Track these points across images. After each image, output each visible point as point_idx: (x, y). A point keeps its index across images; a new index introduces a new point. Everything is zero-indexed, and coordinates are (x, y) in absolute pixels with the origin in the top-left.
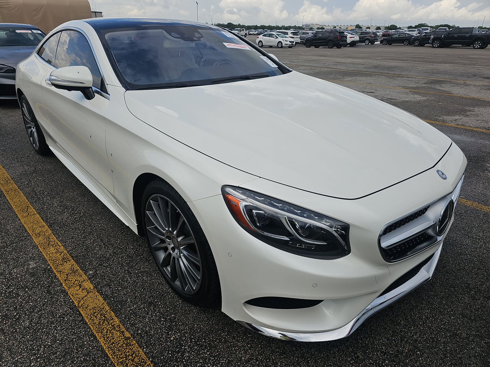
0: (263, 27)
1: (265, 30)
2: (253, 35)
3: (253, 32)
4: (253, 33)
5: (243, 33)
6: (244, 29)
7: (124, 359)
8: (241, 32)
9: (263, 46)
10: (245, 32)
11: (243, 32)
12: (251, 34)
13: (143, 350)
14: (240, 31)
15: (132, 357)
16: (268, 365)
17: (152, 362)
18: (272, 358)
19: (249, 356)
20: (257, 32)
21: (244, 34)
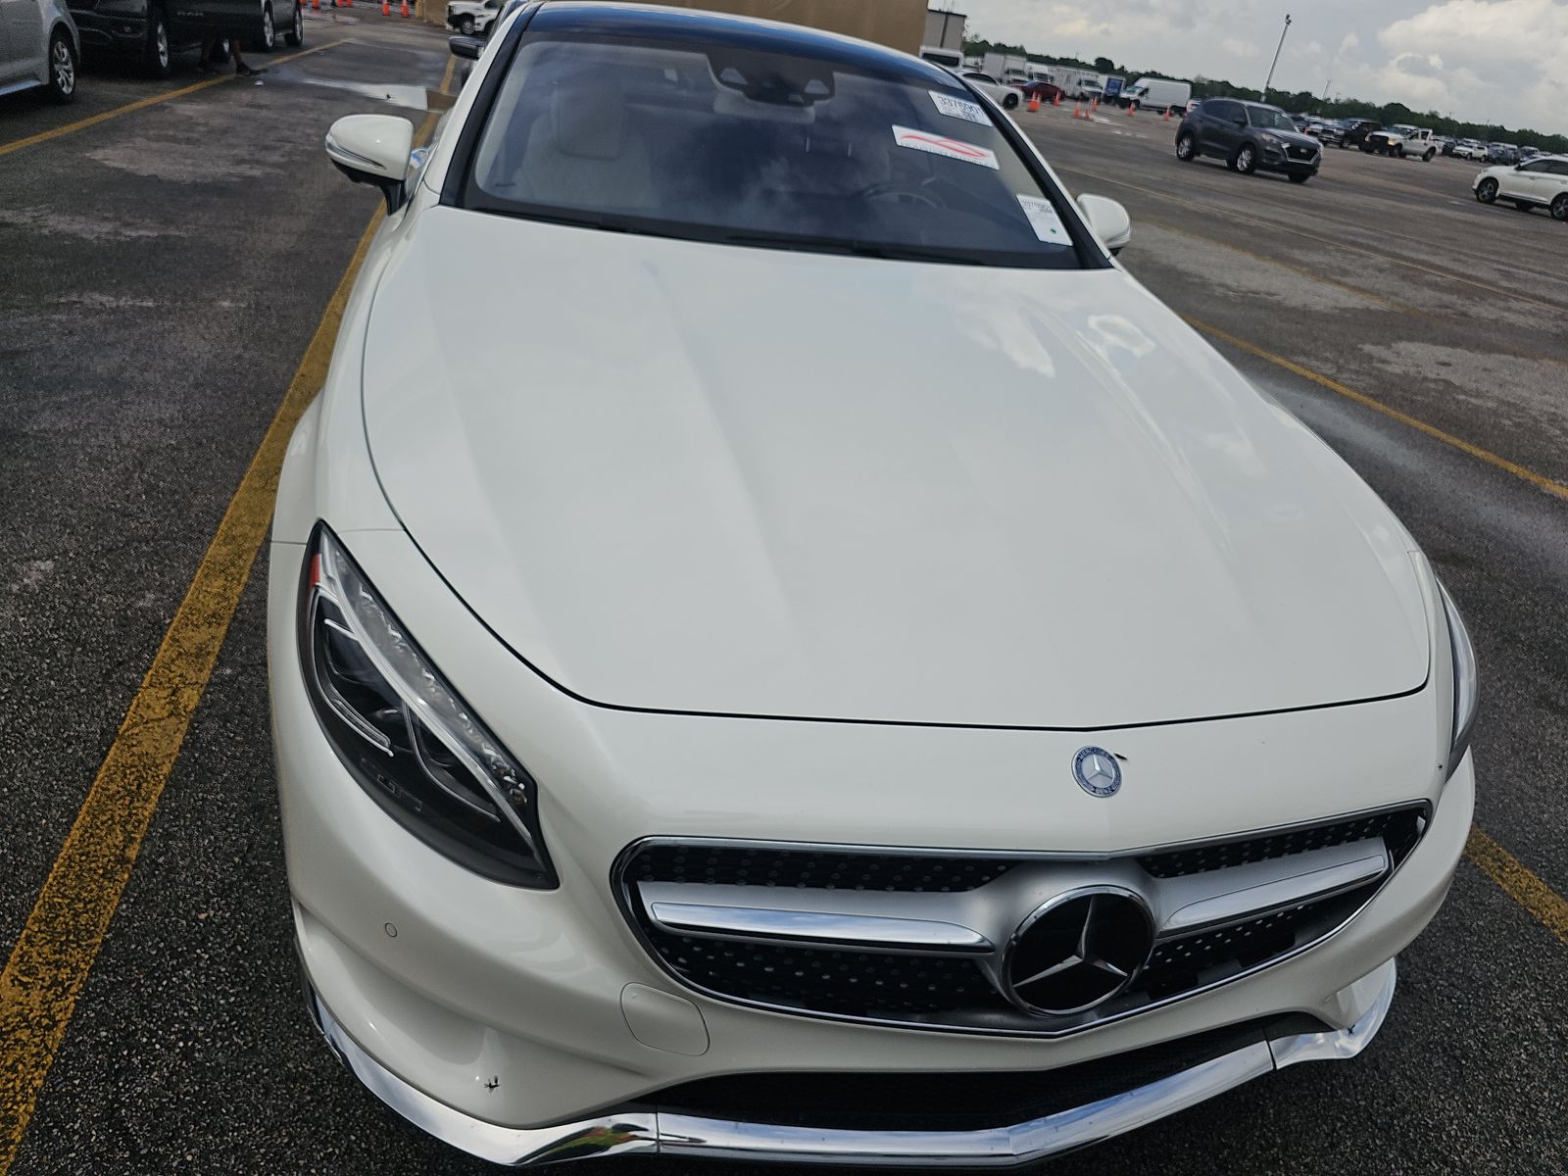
0: (1526, 138)
1: (1527, 148)
2: (1466, 158)
3: (1470, 150)
4: (1471, 153)
5: (1419, 145)
6: (1431, 131)
7: (67, 901)
8: (1415, 141)
9: (1497, 202)
10: (1432, 144)
11: (1424, 141)
12: (1458, 156)
13: (120, 904)
14: (1411, 138)
15: (85, 907)
16: (325, 1120)
17: (105, 942)
18: (355, 1111)
19: (308, 1070)
20: (1486, 152)
21: (1425, 150)
